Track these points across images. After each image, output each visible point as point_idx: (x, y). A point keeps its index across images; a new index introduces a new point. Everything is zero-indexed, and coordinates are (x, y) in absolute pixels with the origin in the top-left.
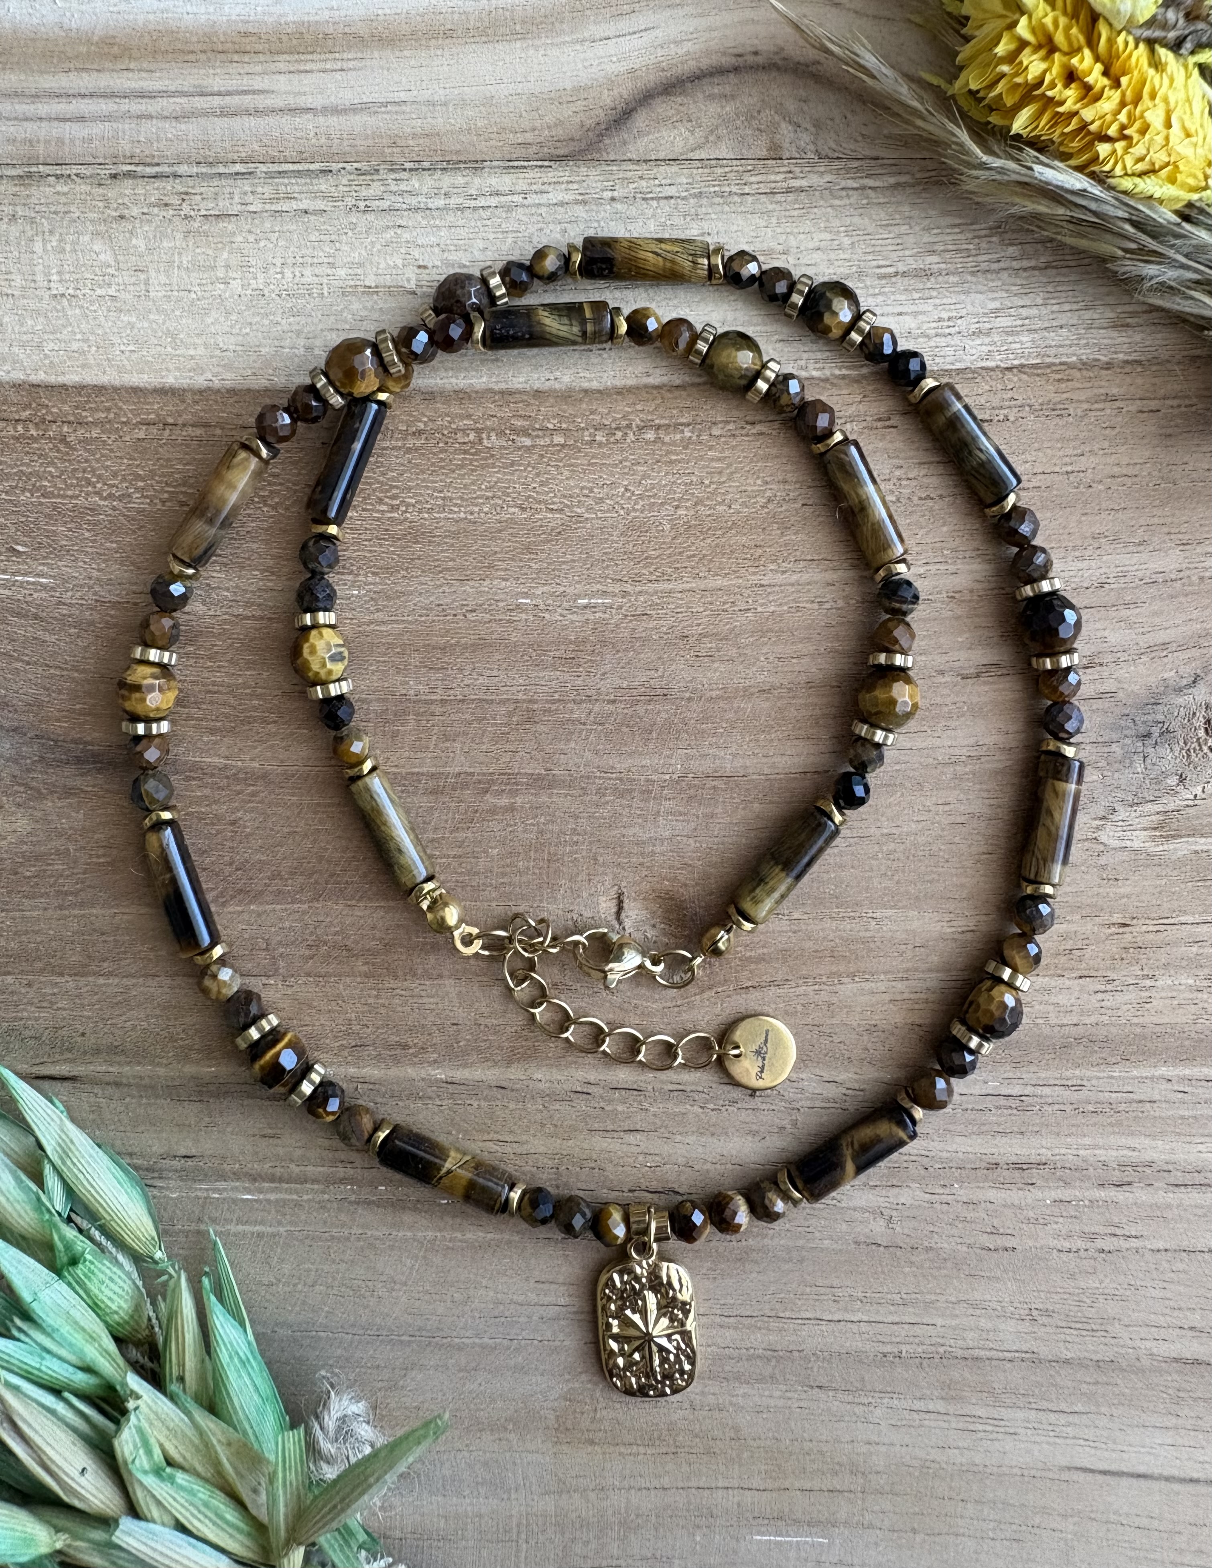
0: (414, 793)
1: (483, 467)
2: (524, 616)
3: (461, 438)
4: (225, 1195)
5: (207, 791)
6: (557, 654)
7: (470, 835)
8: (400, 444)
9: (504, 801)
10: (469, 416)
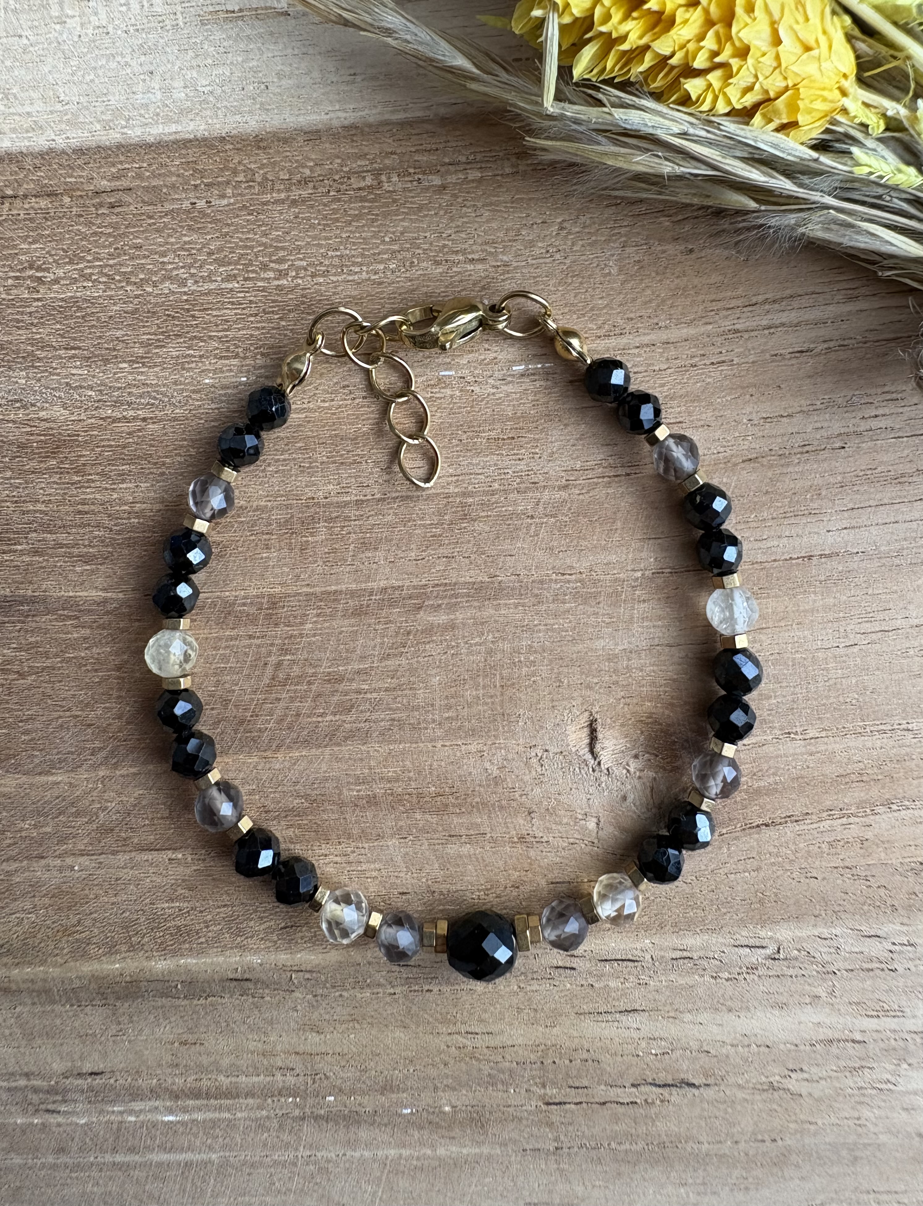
0: (332, 616)
1: (385, 215)
2: (448, 392)
3: (355, 183)
4: (142, 1117)
5: (87, 632)
6: (493, 434)
7: (404, 662)
8: (283, 196)
9: (442, 618)
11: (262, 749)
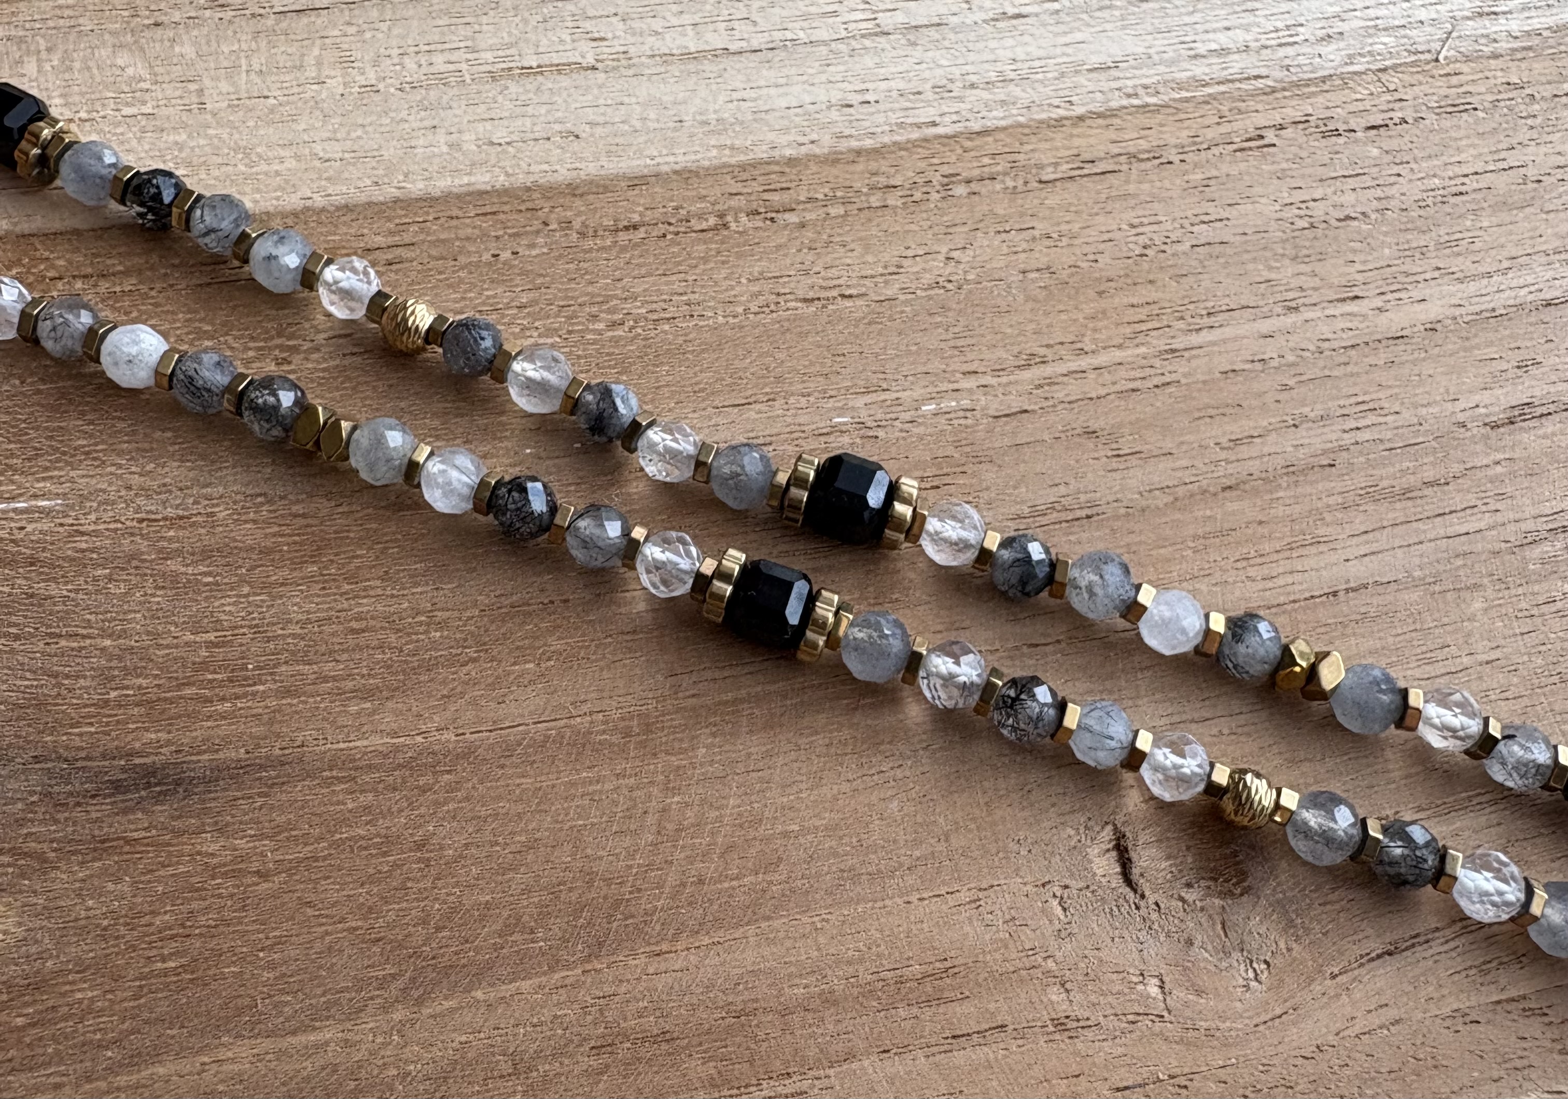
3: (697, 224)
10: (703, 198)
11: (653, 940)
